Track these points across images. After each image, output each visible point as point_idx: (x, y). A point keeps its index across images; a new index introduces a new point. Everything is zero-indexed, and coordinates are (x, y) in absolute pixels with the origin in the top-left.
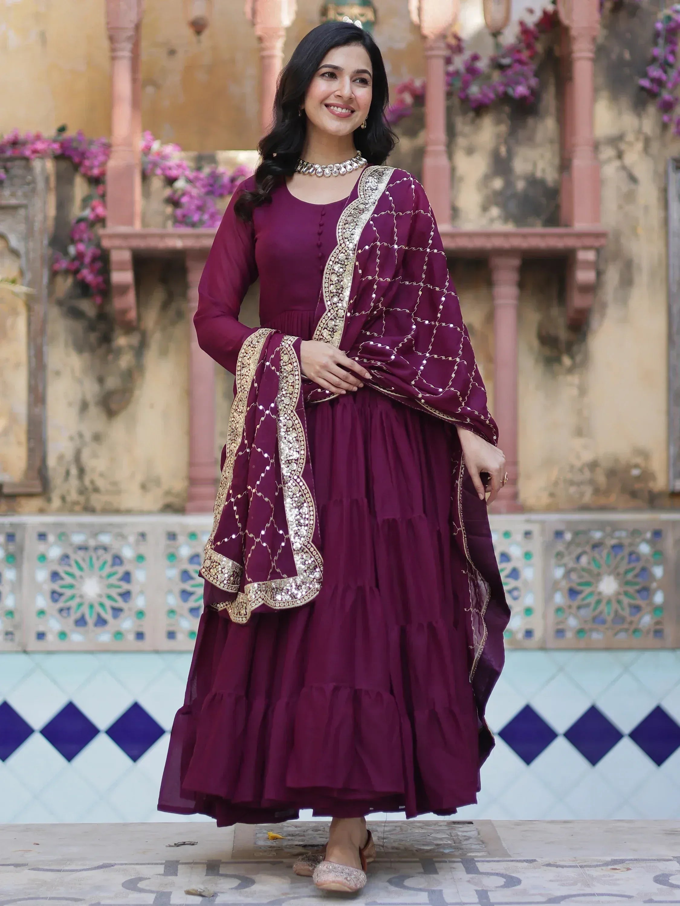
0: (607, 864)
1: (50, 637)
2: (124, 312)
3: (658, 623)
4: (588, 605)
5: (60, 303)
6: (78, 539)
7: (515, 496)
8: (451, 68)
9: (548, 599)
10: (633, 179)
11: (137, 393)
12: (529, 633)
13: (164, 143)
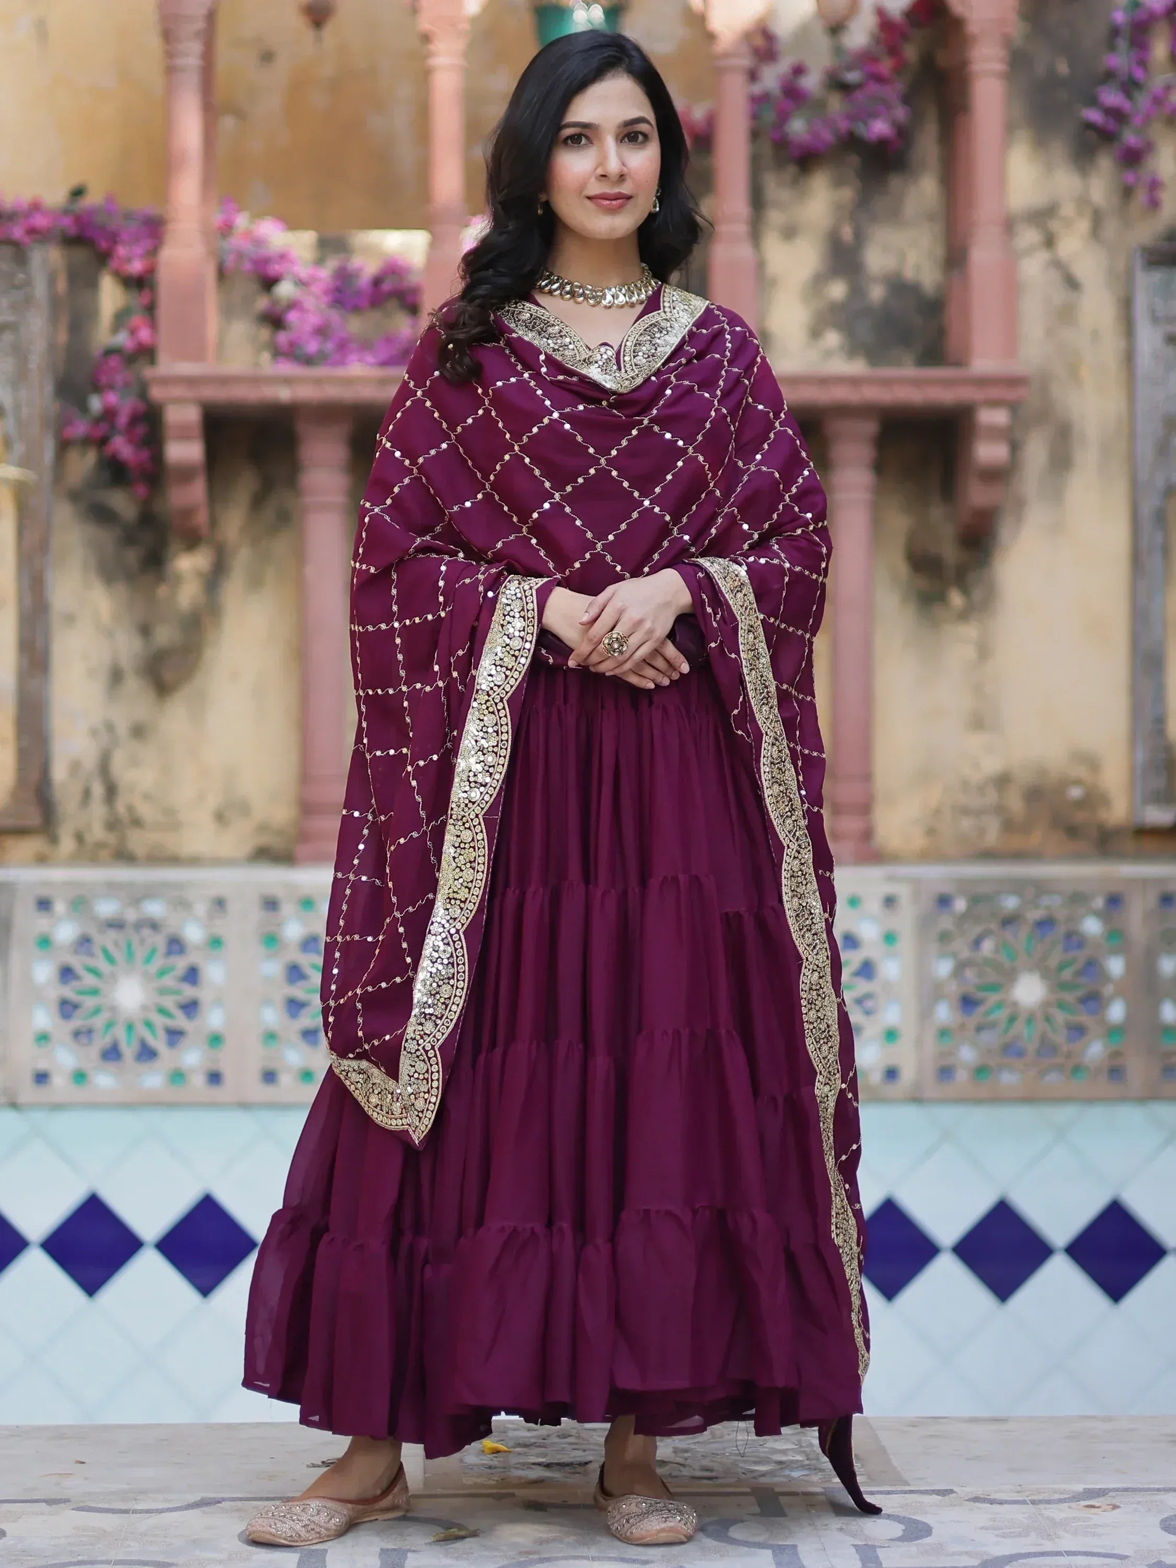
0: (1076, 1497)
1: (59, 1081)
2: (188, 513)
3: (1116, 1054)
4: (992, 1025)
5: (74, 496)
6: (106, 908)
7: (867, 835)
8: (757, 89)
9: (925, 1013)
10: (1072, 283)
11: (208, 653)
12: (891, 1074)
13: (258, 215)
